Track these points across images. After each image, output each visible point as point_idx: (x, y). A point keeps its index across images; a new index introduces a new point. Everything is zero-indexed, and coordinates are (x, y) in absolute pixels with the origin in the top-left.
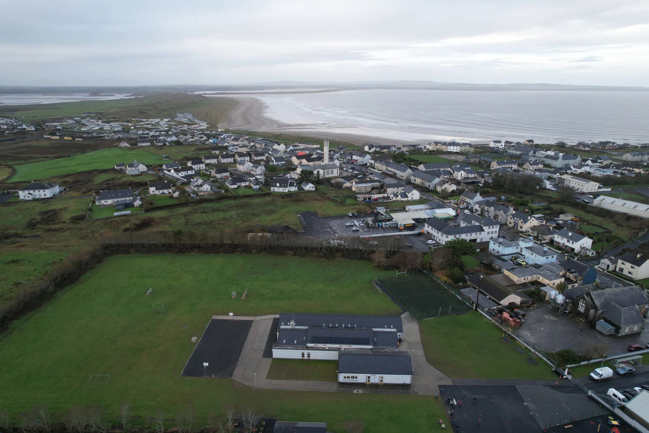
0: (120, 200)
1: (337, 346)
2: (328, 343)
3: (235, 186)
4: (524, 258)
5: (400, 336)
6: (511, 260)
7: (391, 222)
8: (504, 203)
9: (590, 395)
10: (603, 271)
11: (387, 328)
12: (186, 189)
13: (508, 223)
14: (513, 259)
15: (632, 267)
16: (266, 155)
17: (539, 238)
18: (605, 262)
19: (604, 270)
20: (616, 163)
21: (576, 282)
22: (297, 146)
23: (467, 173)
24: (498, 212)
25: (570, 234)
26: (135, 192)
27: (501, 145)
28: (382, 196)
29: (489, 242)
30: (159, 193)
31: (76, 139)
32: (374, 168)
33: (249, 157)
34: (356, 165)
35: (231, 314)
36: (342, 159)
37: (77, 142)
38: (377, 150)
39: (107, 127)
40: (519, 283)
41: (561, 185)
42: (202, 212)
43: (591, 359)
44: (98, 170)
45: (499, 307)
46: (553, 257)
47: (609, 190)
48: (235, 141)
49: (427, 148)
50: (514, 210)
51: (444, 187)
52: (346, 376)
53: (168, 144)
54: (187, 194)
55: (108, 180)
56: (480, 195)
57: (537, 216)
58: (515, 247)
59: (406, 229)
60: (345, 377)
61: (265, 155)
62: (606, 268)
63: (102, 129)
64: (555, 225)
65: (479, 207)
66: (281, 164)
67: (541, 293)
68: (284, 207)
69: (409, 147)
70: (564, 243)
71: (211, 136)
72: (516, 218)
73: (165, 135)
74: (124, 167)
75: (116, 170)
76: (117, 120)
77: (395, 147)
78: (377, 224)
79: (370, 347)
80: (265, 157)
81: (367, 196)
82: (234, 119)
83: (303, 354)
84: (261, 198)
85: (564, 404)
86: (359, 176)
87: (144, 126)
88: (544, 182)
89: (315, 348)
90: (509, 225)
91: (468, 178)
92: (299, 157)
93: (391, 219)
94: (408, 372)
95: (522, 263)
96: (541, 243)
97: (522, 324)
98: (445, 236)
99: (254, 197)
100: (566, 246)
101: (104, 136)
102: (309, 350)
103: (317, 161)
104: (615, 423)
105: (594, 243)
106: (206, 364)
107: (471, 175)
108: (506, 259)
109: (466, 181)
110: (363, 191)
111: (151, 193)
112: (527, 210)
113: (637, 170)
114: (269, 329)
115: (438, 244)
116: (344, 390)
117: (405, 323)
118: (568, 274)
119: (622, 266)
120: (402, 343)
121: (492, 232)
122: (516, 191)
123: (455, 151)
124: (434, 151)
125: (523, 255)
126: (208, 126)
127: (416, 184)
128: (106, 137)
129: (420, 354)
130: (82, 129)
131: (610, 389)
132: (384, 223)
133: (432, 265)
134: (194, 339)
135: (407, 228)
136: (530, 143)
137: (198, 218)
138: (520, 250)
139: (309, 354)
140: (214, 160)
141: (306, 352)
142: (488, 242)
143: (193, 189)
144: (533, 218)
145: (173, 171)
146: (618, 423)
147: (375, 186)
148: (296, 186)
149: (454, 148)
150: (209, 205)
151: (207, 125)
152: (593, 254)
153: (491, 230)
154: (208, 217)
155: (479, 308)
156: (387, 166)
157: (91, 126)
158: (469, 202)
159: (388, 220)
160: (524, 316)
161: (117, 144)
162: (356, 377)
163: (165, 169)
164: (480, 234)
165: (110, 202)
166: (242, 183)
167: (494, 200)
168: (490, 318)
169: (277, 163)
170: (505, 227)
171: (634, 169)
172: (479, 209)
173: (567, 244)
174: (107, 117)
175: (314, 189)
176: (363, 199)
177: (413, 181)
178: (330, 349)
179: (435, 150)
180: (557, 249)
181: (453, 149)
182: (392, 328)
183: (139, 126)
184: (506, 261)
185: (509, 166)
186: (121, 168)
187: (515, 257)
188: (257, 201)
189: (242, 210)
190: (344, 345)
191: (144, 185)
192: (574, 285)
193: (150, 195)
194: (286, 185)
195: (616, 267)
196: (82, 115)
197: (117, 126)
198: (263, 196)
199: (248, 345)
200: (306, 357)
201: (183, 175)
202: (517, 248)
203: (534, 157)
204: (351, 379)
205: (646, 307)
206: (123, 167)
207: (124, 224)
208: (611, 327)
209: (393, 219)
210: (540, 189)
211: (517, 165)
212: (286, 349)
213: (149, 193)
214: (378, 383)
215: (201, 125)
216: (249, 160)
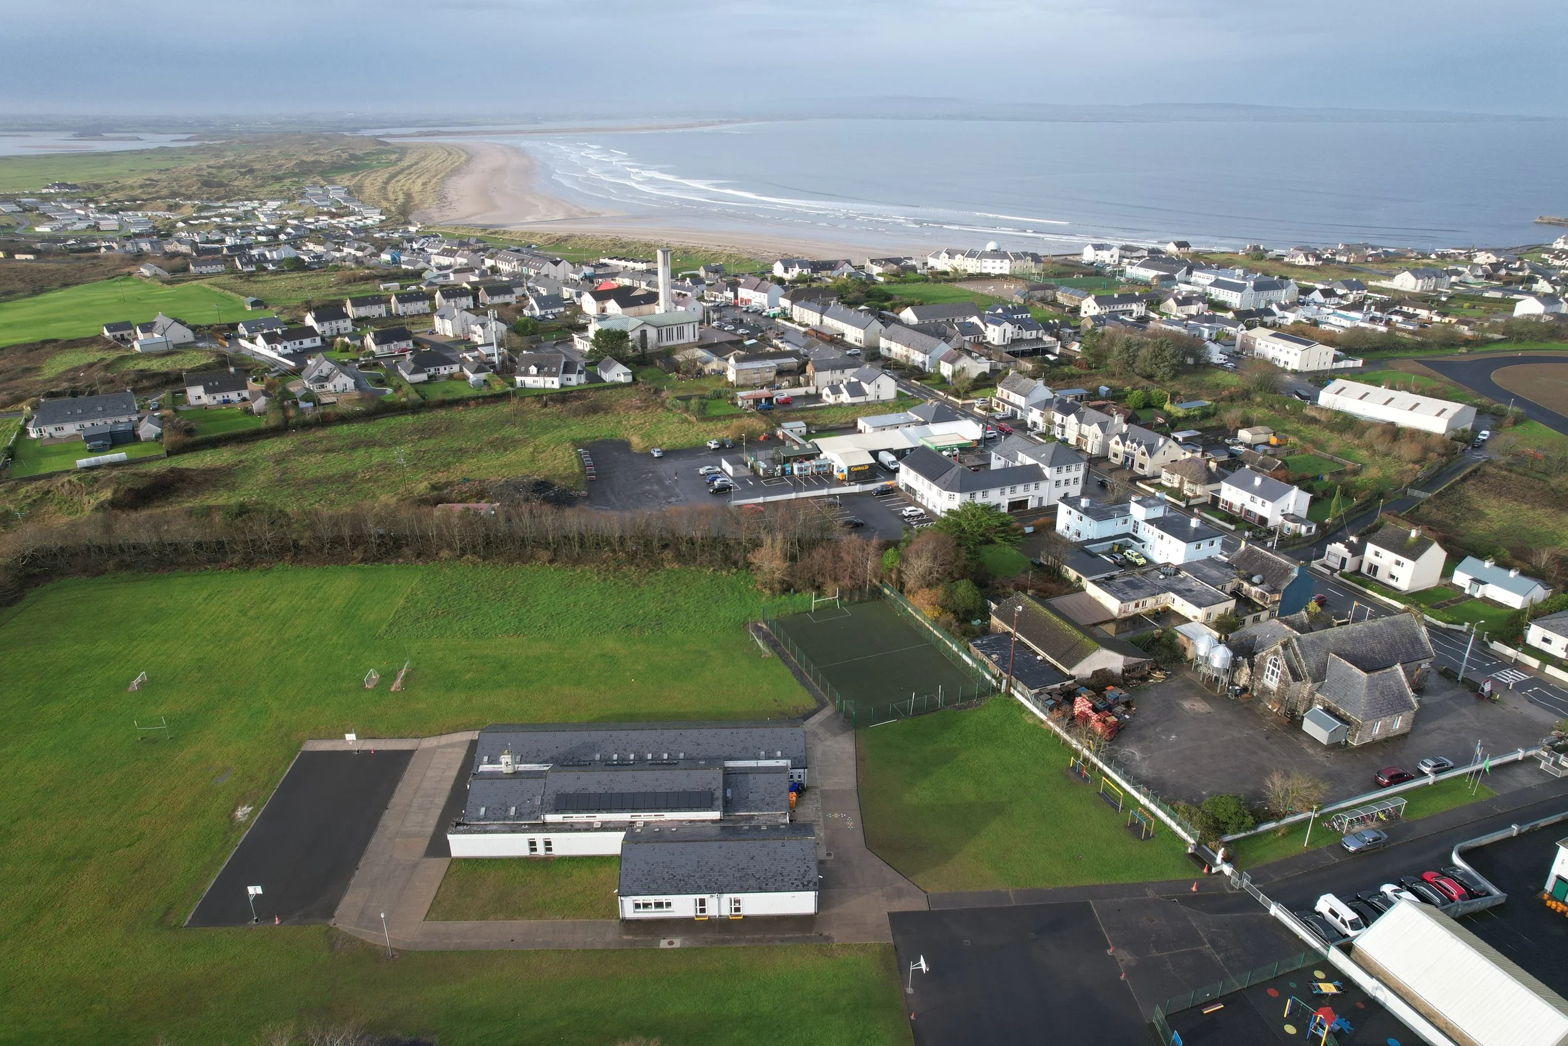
0: (99, 422)
1: (626, 817)
2: (599, 810)
3: (423, 377)
4: (1143, 546)
5: (800, 776)
6: (1110, 553)
7: (814, 463)
8: (1105, 402)
9: (1273, 914)
10: (1332, 574)
11: (768, 758)
12: (292, 389)
13: (1111, 455)
14: (1116, 550)
15: (1398, 563)
16: (518, 291)
17: (1185, 492)
18: (1337, 549)
19: (1333, 570)
20: (1378, 296)
21: (1264, 609)
22: (605, 265)
23: (1020, 328)
24: (1086, 430)
25: (1258, 481)
26: (147, 399)
27: (1112, 256)
28: (804, 394)
29: (1055, 507)
30: (215, 402)
31: (17, 257)
32: (791, 320)
33: (471, 298)
34: (746, 312)
35: (351, 737)
36: (713, 299)
37: (19, 265)
38: (805, 272)
39: (110, 222)
40: (1123, 615)
41: (1246, 355)
42: (324, 451)
43: (1284, 816)
44: (56, 341)
45: (1067, 683)
46: (1212, 544)
47: (1359, 363)
48: (446, 256)
49: (929, 265)
50: (1127, 422)
51: (959, 365)
52: (641, 902)
53: (271, 267)
54: (290, 401)
55: (76, 369)
56: (1046, 384)
57: (1180, 436)
58: (1120, 520)
59: (854, 478)
60: (637, 906)
61: (513, 293)
62: (1337, 567)
63: (96, 227)
64: (1225, 458)
65: (1042, 415)
66: (553, 314)
67: (1176, 640)
68: (546, 429)
69: (884, 265)
70: (1243, 505)
71: (389, 244)
72: (1128, 442)
73: (266, 245)
74: (132, 332)
75: (107, 342)
76: (141, 205)
77: (850, 264)
78: (779, 467)
79: (716, 815)
80: (514, 296)
81: (765, 392)
82: (456, 198)
83: (532, 843)
84: (486, 406)
85: (1208, 945)
86: (747, 343)
87: (214, 219)
88: (1206, 348)
89: (568, 827)
90: (1114, 460)
91: (1021, 340)
92: (600, 296)
93: (815, 454)
94: (806, 883)
95: (1137, 561)
96: (1187, 506)
97: (1124, 728)
98: (946, 494)
99: (467, 405)
100: (1248, 512)
101: (99, 248)
102: (548, 831)
103: (646, 303)
104: (1328, 988)
105: (1313, 502)
106: (254, 890)
107: (1029, 333)
108: (1095, 551)
109: (1016, 349)
110: (756, 381)
111: (193, 401)
112: (1160, 420)
113: (1423, 313)
114: (453, 773)
115: (930, 515)
116: (635, 941)
117: (820, 739)
118: (1246, 585)
119: (1376, 561)
120: (808, 795)
121: (1067, 482)
122: (1137, 370)
123: (997, 271)
124: (946, 273)
125: (1139, 540)
126: (383, 218)
127: (890, 359)
128: (103, 250)
129: (850, 824)
130: (37, 229)
131: (1323, 898)
132: (796, 466)
133: (905, 576)
134: (242, 813)
135: (856, 475)
136: (1182, 249)
137: (311, 465)
138: (1132, 528)
139: (548, 843)
140: (377, 307)
141: (540, 838)
142: (1053, 509)
143: (309, 389)
144: (1171, 442)
145: (260, 340)
146: (1337, 988)
147: (786, 367)
148: (580, 372)
149: (994, 265)
150: (345, 429)
151: (381, 214)
152: (1309, 530)
153: (1064, 475)
154: (337, 464)
155: (1015, 688)
156: (822, 314)
157: (67, 222)
158: (1017, 403)
159: (810, 457)
160: (1128, 705)
161: (132, 269)
162: (669, 904)
163: (243, 337)
164: (1036, 488)
165: (71, 429)
166: (442, 369)
167: (1082, 396)
168: (1043, 717)
169: (543, 313)
170: (1104, 466)
171: (1418, 311)
172: (1040, 421)
173: (1249, 506)
174: (114, 196)
175: (629, 379)
176: (751, 402)
177: (884, 353)
178: (605, 827)
179: (949, 269)
180: (1225, 520)
181: (993, 268)
182: (778, 758)
183: (199, 221)
184: (1094, 556)
185: (1125, 308)
186: (122, 335)
187: (1120, 545)
188: (472, 415)
189: (433, 441)
190: (642, 814)
191: (175, 381)
192: (1259, 616)
193: (190, 408)
194: (554, 369)
195: (1361, 562)
196: (44, 191)
197: (136, 220)
198: (493, 402)
199: (389, 821)
200: (541, 851)
201: (289, 351)
202: (1125, 522)
203: (1188, 283)
204: (653, 909)
205: (1423, 666)
206: (129, 332)
207: (97, 491)
208: (1339, 724)
209: (821, 452)
210: (1196, 364)
211: (1144, 307)
212: (486, 832)
213: (186, 402)
214: (728, 917)
215: (366, 216)
216: (472, 307)
